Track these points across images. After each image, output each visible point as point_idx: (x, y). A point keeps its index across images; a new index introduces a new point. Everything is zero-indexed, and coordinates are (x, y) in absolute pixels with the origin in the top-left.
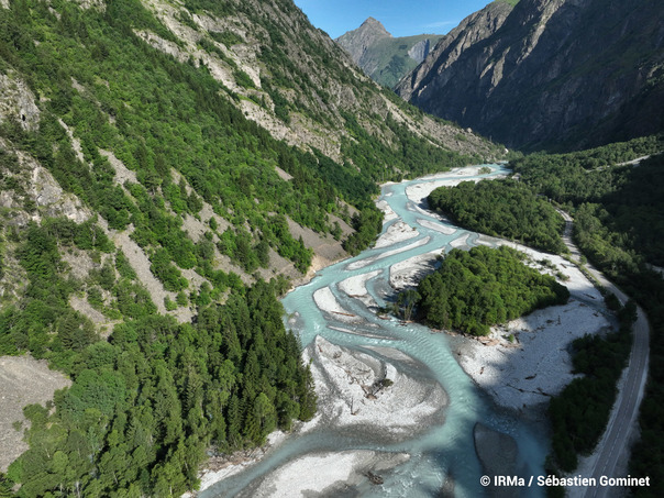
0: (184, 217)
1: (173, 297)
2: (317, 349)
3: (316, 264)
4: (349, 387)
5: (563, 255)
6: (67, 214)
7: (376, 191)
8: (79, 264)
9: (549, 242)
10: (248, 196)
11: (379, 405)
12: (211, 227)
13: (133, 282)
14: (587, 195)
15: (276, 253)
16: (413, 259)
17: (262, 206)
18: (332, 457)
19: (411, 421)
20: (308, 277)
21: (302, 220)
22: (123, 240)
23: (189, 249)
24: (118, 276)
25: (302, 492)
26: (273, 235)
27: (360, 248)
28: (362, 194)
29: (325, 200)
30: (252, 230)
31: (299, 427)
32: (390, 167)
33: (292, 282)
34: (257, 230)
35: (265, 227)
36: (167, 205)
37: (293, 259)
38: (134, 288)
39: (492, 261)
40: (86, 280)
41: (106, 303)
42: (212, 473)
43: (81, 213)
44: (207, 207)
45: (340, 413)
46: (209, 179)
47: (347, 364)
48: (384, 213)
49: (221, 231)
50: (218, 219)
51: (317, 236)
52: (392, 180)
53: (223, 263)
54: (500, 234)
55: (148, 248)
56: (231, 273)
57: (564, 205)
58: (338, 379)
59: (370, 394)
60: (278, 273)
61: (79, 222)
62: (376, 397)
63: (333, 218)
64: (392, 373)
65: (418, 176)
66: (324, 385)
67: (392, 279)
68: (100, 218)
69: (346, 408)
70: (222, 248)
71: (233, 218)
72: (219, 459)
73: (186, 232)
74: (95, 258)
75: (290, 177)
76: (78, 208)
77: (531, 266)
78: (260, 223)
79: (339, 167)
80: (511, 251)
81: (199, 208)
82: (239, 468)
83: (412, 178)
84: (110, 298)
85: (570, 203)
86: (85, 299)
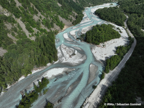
0: (34, 15)
1: (31, 34)
2: (61, 47)
3: (65, 27)
4: (66, 55)
5: (123, 27)
6: (5, 14)
7: (83, 9)
8: (9, 26)
9: (120, 23)
10: (50, 10)
11: (72, 59)
12: (40, 18)
13: (22, 31)
14: (134, 11)
15: (56, 25)
16: (88, 27)
17: (53, 13)
18: (59, 69)
19: (77, 62)
20: (63, 30)
21: (63, 17)
22: (19, 21)
23: (35, 23)
24: (18, 29)
25: (52, 75)
26: (55, 20)
27: (76, 24)
28: (79, 10)
29: (69, 11)
30: (50, 19)
31: (54, 62)
32: (88, 3)
33: (59, 31)
34: (51, 19)
35: (53, 18)
36: (29, 12)
37: (60, 26)
38: (22, 32)
39: (105, 27)
40: (11, 30)
41: (16, 35)
42: (35, 71)
43: (8, 14)
44: (39, 13)
45: (63, 60)
46: (40, 6)
47: (67, 50)
48: (84, 15)
49: (43, 19)
50: (42, 16)
51: (66, 21)
52: (88, 7)
53: (43, 27)
54: (110, 21)
55: (25, 23)
56: (44, 29)
57: (128, 14)
58: (64, 53)
59: (70, 56)
60: (56, 29)
61: (8, 16)
62: (71, 57)
63: (71, 16)
64: (76, 52)
65: (95, 6)
66: (61, 54)
67: (82, 31)
68: (13, 15)
69: (65, 59)
70: (43, 23)
71: (46, 16)
72: (37, 68)
73: (34, 19)
74: (13, 25)
75: (61, 5)
76: (7, 12)
77: (115, 29)
78: (52, 17)
79: (75, 3)
80: (111, 25)
81: (37, 13)
82: (40, 70)
83: (93, 6)
84: (17, 34)
85: (129, 13)
86: (11, 34)
